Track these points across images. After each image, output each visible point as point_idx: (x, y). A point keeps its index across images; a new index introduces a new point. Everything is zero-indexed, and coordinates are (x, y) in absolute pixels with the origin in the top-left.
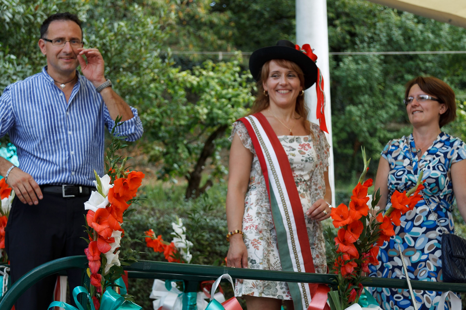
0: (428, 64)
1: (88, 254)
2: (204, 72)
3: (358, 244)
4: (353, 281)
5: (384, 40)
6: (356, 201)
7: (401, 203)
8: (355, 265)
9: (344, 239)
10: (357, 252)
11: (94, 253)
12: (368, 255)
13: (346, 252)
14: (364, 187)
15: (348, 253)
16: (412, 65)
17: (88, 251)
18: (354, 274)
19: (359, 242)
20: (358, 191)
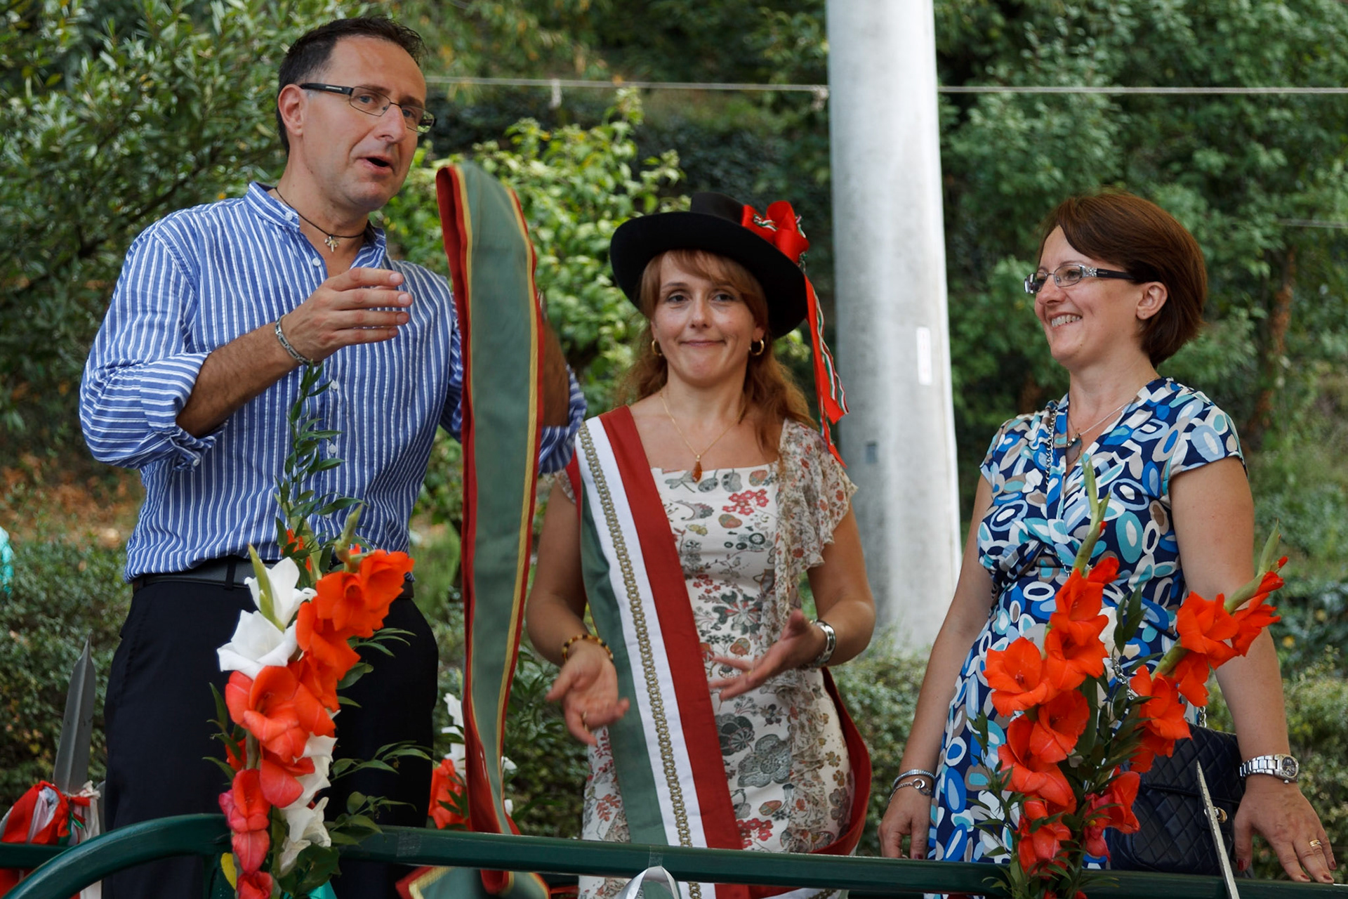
0: (1274, 114)
1: (229, 809)
2: (513, 163)
3: (1074, 765)
4: (1057, 884)
5: (1123, 31)
6: (1065, 630)
7: (1209, 634)
8: (1064, 833)
9: (1028, 749)
10: (1070, 790)
11: (249, 807)
12: (1104, 800)
13: (1036, 793)
14: (1090, 584)
15: (1040, 797)
16: (1219, 116)
17: (232, 802)
18: (1062, 864)
19: (1076, 759)
20: (1072, 596)
